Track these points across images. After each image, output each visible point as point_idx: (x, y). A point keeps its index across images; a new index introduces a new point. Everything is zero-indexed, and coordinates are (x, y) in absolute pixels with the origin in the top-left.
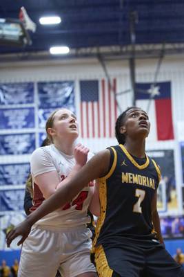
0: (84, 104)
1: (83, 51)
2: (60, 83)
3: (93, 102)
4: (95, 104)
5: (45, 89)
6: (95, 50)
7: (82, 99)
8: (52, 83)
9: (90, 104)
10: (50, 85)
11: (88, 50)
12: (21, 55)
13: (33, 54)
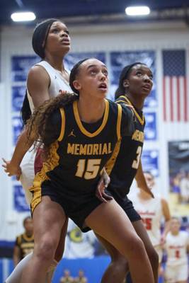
0: (168, 79)
1: (167, 13)
2: (138, 53)
3: (178, 76)
4: (181, 80)
5: (120, 60)
6: (181, 12)
7: (165, 73)
8: (128, 53)
9: (175, 80)
10: (126, 56)
11: (173, 12)
12: (90, 18)
13: (105, 17)
